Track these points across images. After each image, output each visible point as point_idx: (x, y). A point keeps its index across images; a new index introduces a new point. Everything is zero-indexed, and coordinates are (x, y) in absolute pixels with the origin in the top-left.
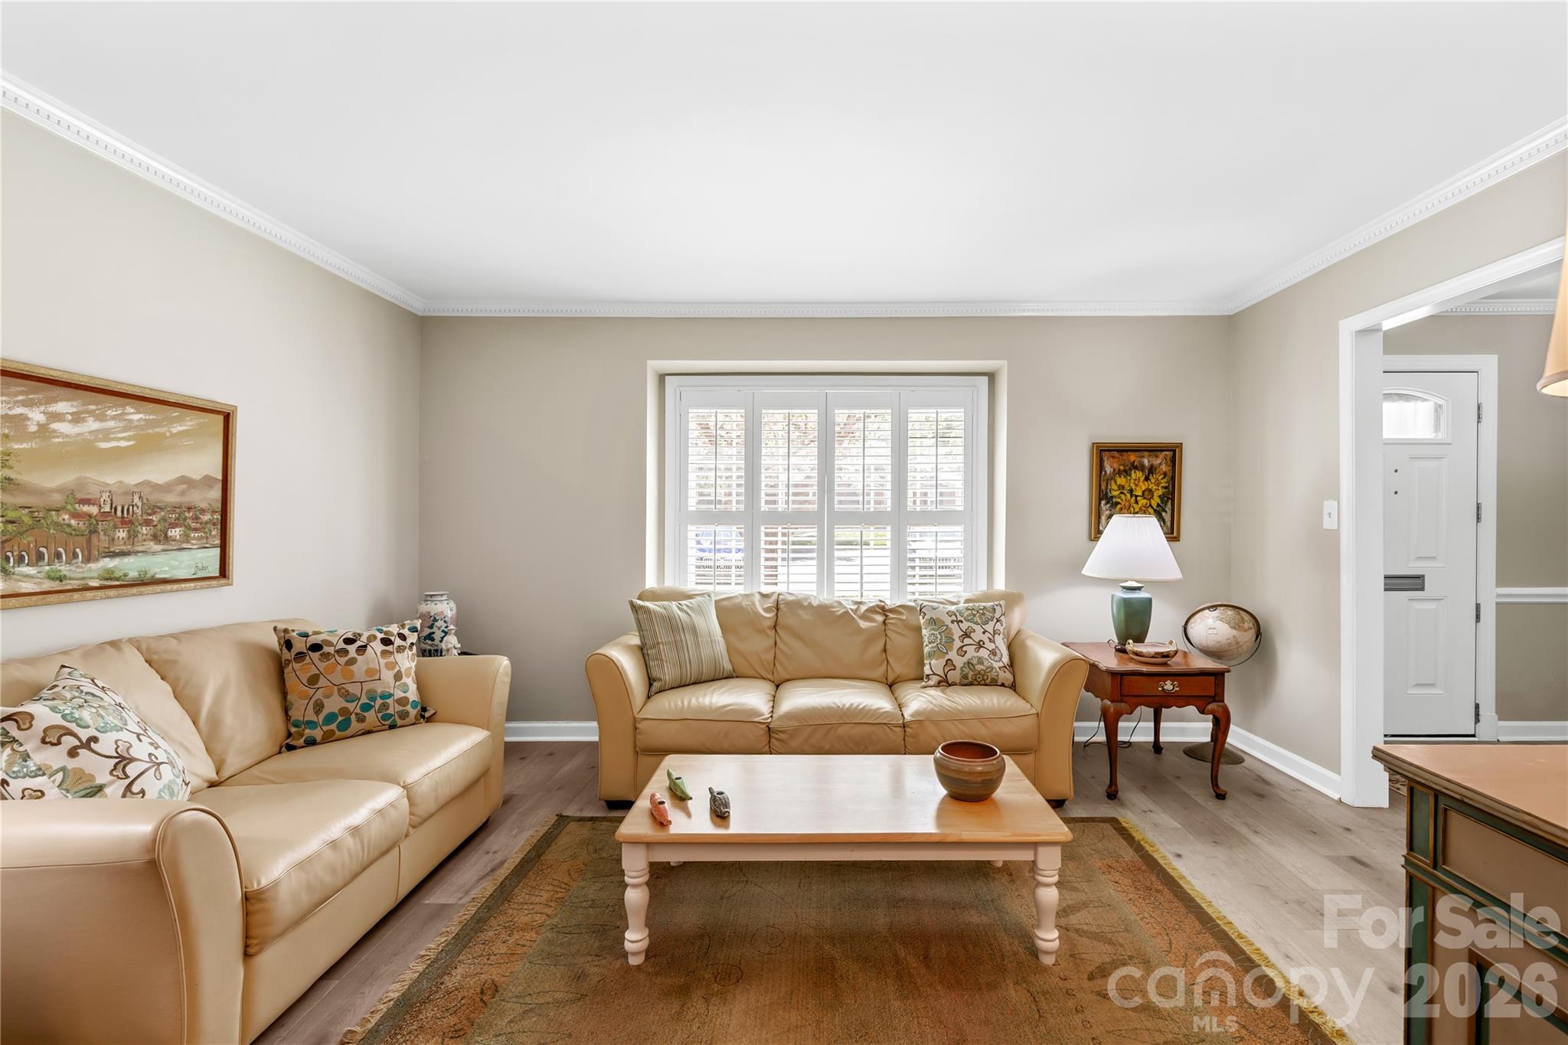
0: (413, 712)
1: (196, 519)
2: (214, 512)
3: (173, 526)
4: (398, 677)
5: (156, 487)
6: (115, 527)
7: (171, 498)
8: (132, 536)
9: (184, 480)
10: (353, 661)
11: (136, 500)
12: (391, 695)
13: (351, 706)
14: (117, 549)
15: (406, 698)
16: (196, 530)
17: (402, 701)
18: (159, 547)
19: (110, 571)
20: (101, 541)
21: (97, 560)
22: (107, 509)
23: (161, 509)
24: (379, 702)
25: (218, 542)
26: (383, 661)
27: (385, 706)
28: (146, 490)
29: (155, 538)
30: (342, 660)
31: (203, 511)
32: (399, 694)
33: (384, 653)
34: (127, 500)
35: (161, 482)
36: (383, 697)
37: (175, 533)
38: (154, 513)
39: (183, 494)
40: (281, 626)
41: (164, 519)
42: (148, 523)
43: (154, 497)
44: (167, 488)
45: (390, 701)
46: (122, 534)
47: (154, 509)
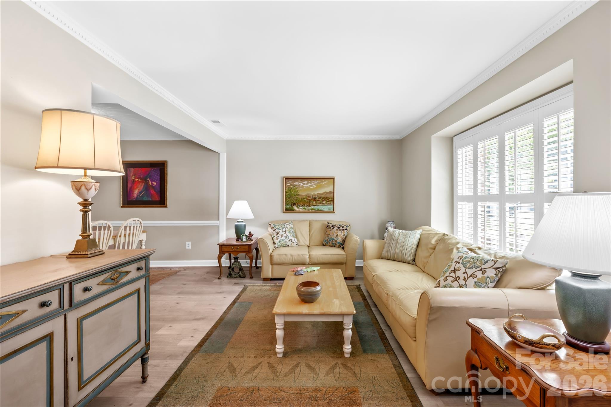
0: (338, 245)
1: (328, 200)
2: (332, 198)
3: (324, 201)
4: (337, 236)
5: (320, 194)
6: (313, 201)
7: (323, 196)
8: (316, 203)
9: (325, 192)
10: (331, 230)
11: (317, 196)
12: (334, 239)
13: (328, 239)
14: (314, 205)
15: (337, 241)
16: (328, 202)
17: (336, 241)
18: (321, 205)
19: (313, 208)
20: (311, 203)
21: (311, 206)
22: (312, 198)
23: (321, 198)
24: (332, 240)
25: (333, 204)
26: (335, 232)
27: (333, 241)
28: (318, 195)
29: (320, 203)
30: (330, 230)
31: (329, 198)
32: (336, 240)
33: (337, 230)
34: (315, 196)
35: (321, 193)
36: (333, 239)
37: (324, 202)
38: (320, 199)
39: (325, 195)
40: (328, 221)
41: (322, 200)
42: (319, 200)
43: (320, 196)
44: (322, 194)
45: (334, 240)
46: (314, 202)
47: (320, 198)
